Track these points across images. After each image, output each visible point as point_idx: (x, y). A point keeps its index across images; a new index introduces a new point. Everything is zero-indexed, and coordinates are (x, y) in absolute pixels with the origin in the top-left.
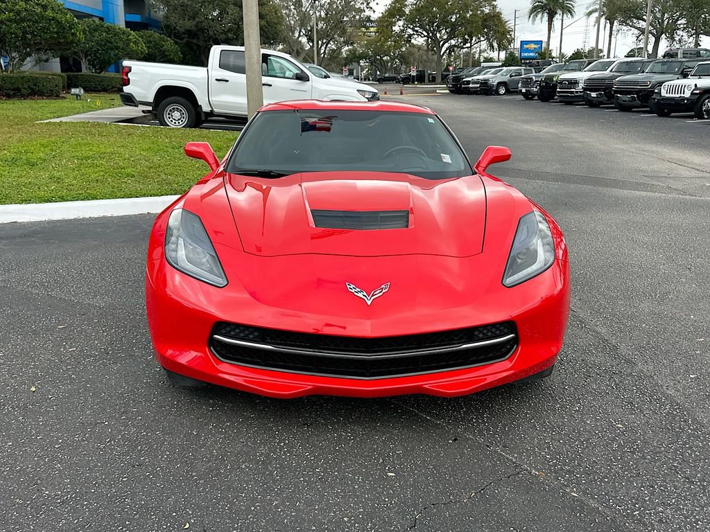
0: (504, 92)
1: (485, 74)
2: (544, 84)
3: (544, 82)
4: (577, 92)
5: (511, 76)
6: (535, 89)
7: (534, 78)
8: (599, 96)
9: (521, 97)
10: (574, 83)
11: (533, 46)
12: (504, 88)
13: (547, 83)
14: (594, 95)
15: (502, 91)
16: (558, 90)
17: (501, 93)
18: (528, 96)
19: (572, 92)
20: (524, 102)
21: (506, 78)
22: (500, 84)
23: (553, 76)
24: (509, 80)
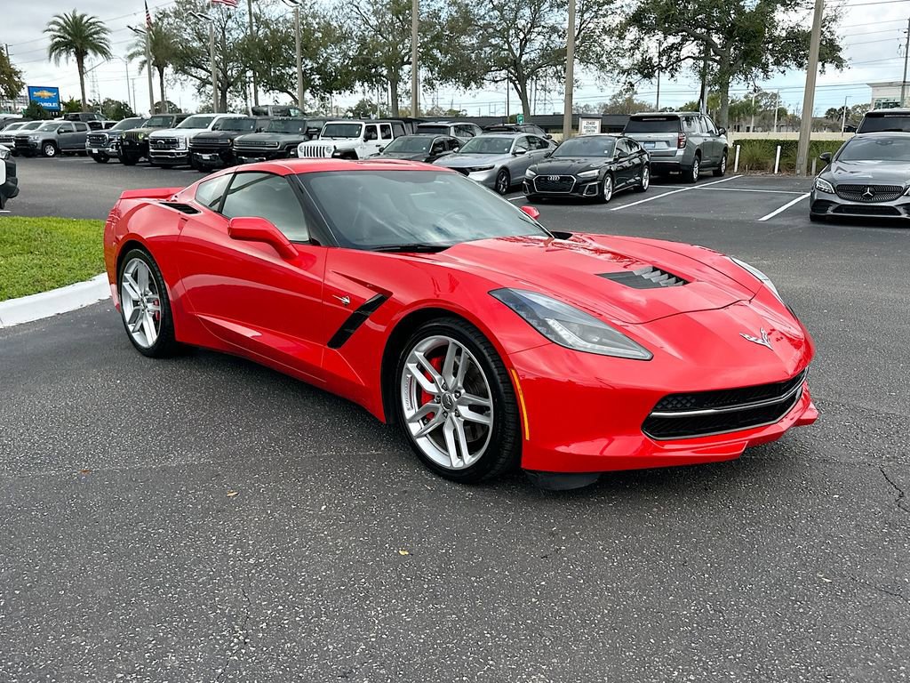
0: (53, 152)
1: (10, 129)
2: (128, 143)
3: (125, 140)
4: (178, 154)
5: (59, 132)
6: (111, 150)
7: (107, 135)
8: (213, 158)
9: (91, 160)
10: (172, 143)
11: (46, 94)
12: (52, 148)
13: (131, 142)
14: (206, 157)
15: (51, 152)
16: (151, 150)
17: (49, 154)
18: (102, 158)
19: (172, 154)
20: (95, 166)
21: (53, 135)
22: (46, 142)
23: (138, 134)
24: (57, 137)
